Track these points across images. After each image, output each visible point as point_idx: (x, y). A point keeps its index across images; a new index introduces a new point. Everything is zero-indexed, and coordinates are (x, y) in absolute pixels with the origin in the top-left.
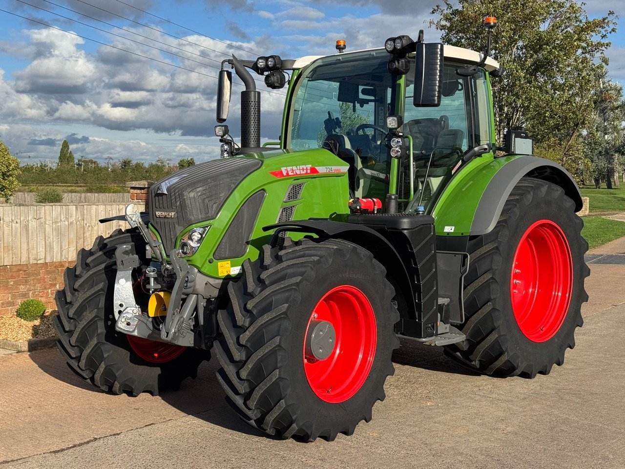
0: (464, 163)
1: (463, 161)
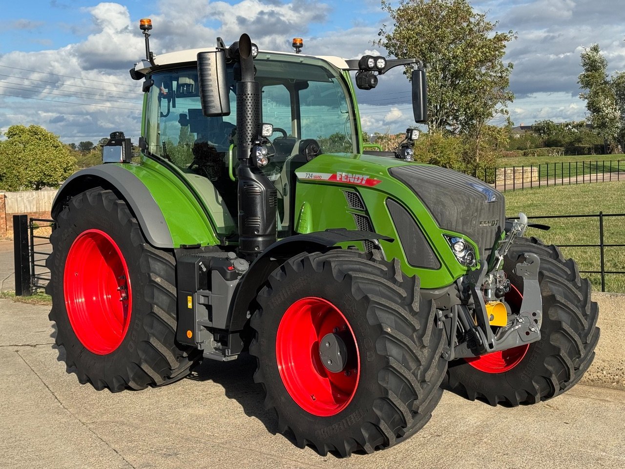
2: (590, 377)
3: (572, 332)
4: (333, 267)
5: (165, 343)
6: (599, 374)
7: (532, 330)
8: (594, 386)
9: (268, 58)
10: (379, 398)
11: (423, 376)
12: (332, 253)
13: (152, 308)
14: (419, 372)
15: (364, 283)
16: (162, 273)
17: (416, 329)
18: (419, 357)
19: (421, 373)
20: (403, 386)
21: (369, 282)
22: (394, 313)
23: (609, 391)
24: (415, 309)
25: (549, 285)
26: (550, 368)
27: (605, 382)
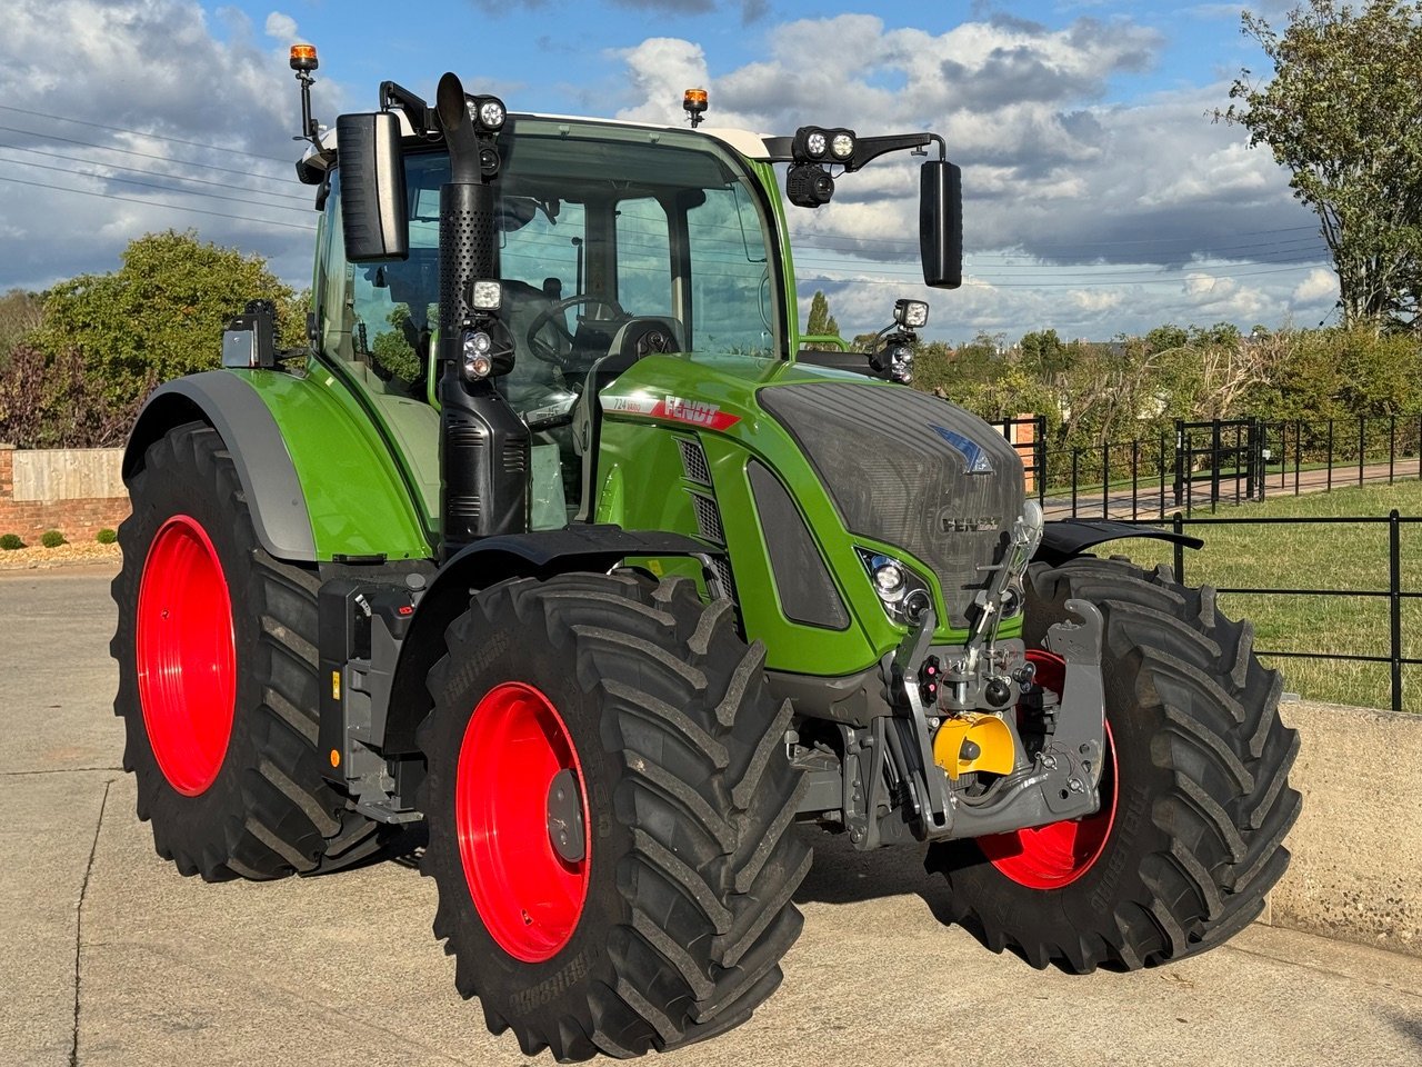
2: (1327, 916)
3: (1203, 799)
4: (548, 613)
5: (296, 779)
6: (1347, 910)
7: (1072, 786)
8: (1335, 938)
9: (564, 133)
10: (619, 925)
11: (732, 881)
12: (562, 580)
13: (264, 695)
14: (723, 869)
15: (604, 652)
16: (293, 617)
17: (715, 767)
18: (716, 834)
19: (727, 873)
20: (674, 900)
21: (618, 652)
22: (663, 726)
23: (1362, 952)
24: (722, 719)
25: (1158, 682)
26: (1151, 883)
27: (1361, 930)
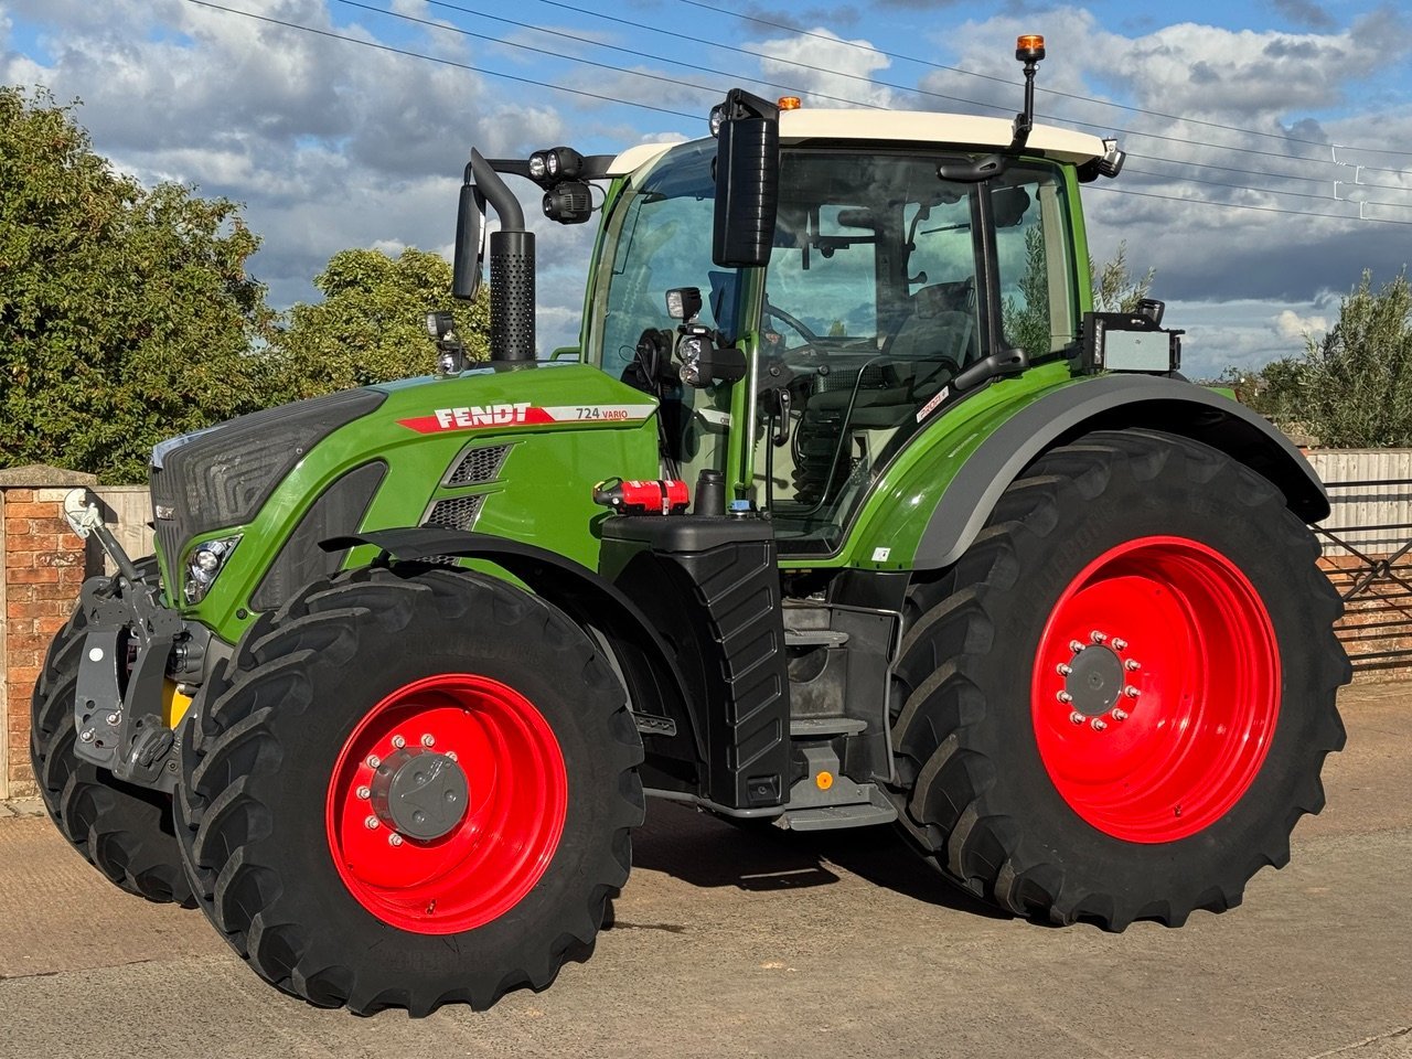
0: (957, 395)
1: (952, 387)
